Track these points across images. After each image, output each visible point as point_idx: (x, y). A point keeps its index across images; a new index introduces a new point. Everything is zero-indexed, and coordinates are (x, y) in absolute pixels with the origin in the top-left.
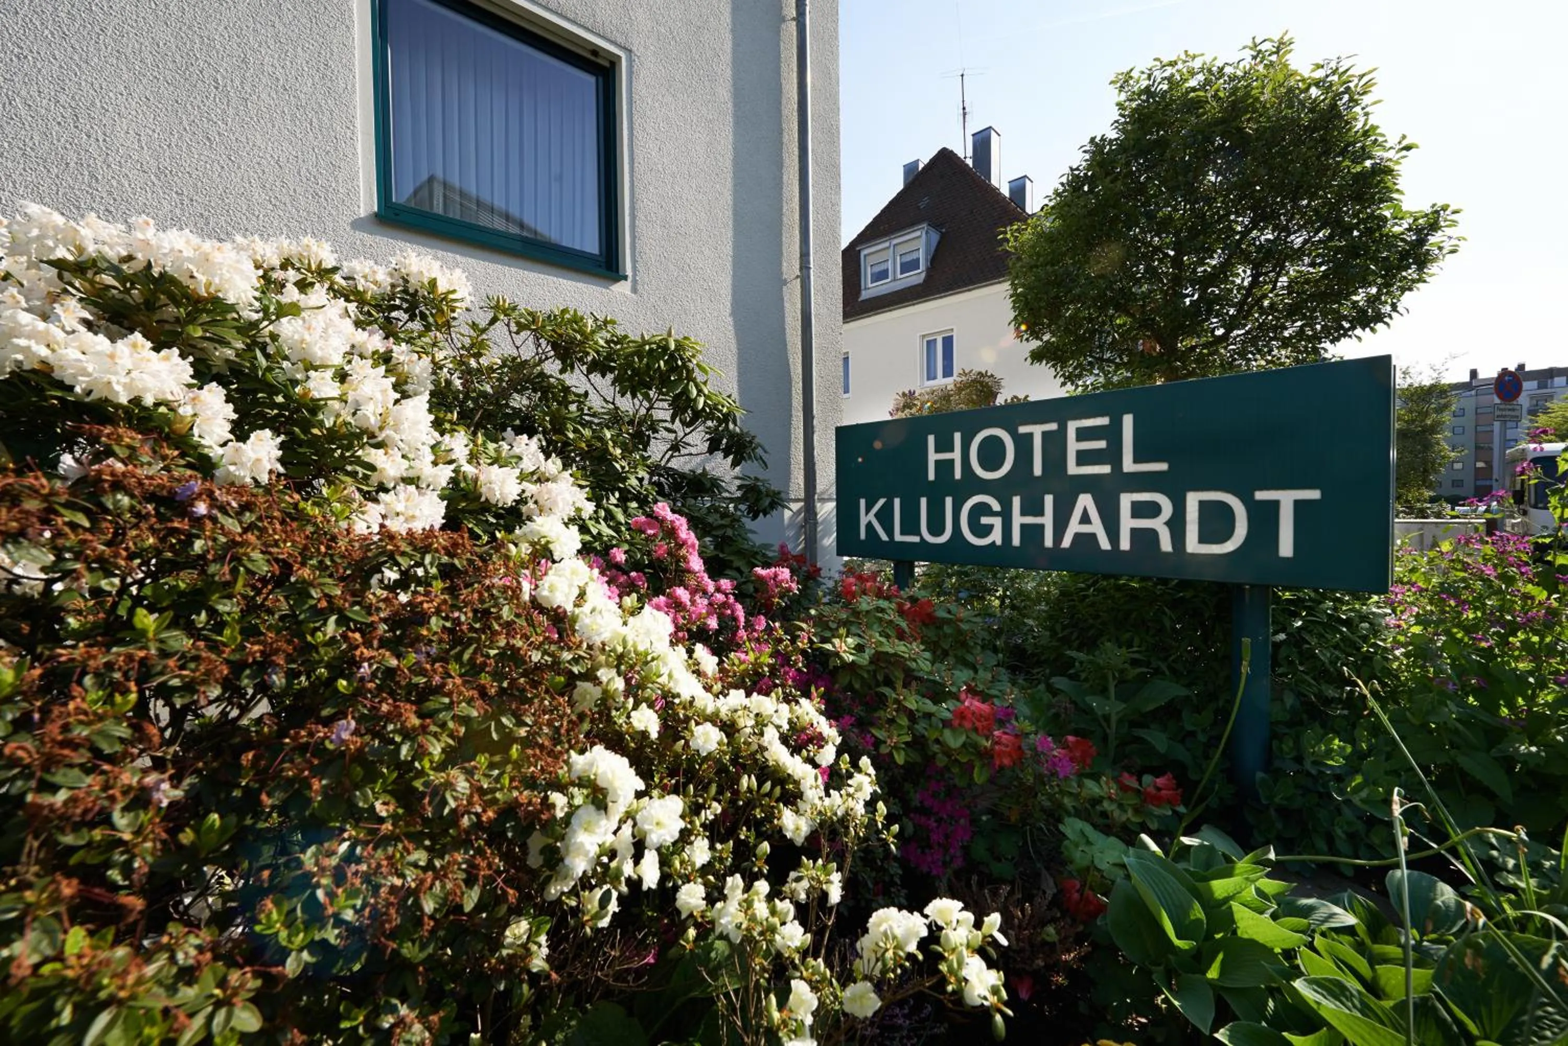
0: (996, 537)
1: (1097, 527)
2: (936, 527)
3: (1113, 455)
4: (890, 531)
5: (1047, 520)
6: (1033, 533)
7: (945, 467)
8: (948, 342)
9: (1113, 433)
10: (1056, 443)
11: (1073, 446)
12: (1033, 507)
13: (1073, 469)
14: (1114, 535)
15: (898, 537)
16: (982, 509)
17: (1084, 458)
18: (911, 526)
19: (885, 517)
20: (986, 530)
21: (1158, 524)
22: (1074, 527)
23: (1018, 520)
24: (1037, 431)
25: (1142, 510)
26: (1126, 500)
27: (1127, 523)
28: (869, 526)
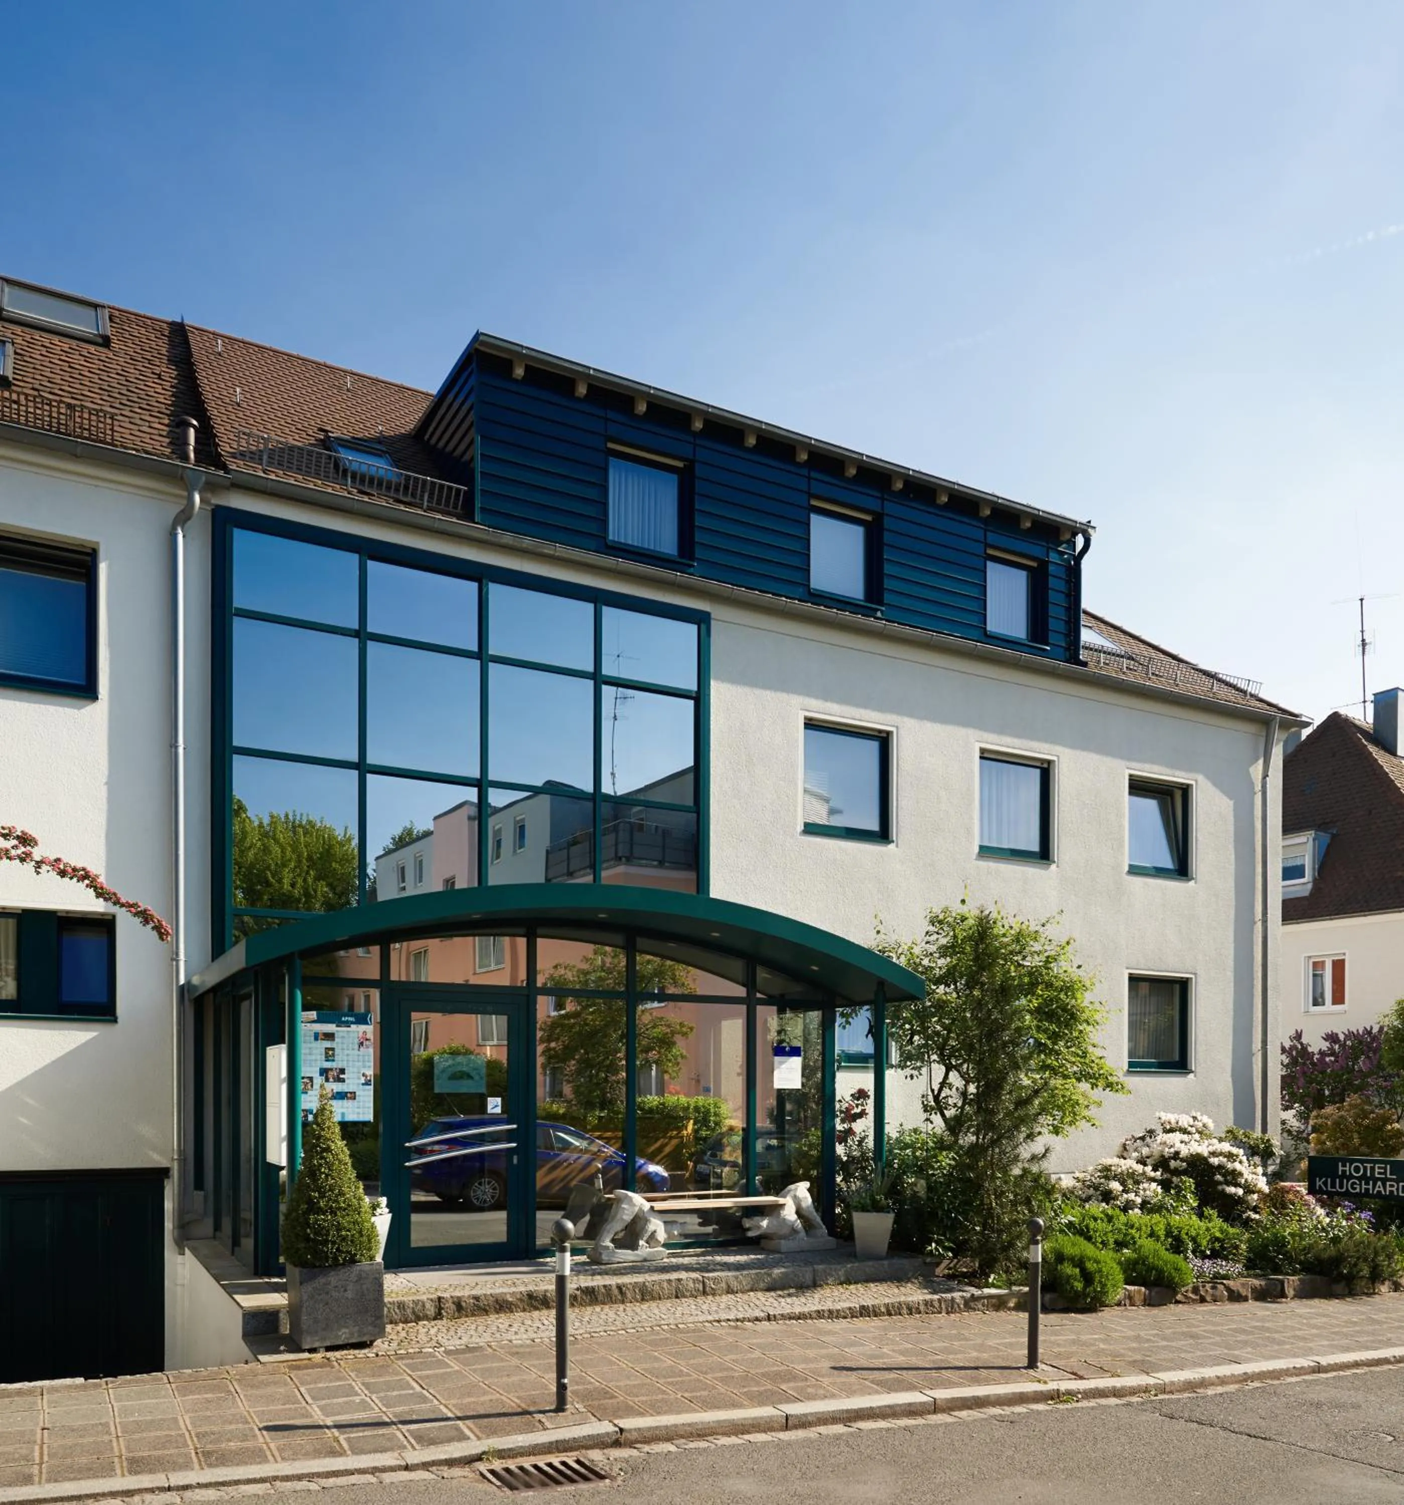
0: (1358, 1190)
1: (1382, 1189)
2: (1341, 1187)
3: (1385, 1173)
4: (1326, 1187)
5: (1371, 1187)
6: (1367, 1190)
7: (1344, 1172)
8: (1339, 966)
9: (1385, 1169)
10: (1373, 1169)
11: (1377, 1170)
12: (1367, 1183)
13: (1377, 1176)
14: (1385, 1191)
15: (1329, 1189)
16: (1354, 1183)
17: (1379, 1173)
18: (1333, 1186)
19: (1325, 1183)
20: (1355, 1189)
21: (1394, 1189)
22: (1377, 1189)
23: (1364, 1186)
24: (1369, 1165)
25: (1391, 1186)
26: (1388, 1183)
27: (1388, 1189)
28: (1320, 1186)
